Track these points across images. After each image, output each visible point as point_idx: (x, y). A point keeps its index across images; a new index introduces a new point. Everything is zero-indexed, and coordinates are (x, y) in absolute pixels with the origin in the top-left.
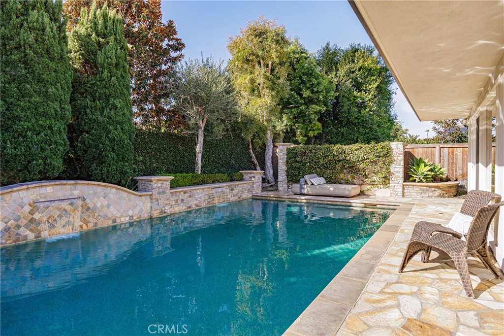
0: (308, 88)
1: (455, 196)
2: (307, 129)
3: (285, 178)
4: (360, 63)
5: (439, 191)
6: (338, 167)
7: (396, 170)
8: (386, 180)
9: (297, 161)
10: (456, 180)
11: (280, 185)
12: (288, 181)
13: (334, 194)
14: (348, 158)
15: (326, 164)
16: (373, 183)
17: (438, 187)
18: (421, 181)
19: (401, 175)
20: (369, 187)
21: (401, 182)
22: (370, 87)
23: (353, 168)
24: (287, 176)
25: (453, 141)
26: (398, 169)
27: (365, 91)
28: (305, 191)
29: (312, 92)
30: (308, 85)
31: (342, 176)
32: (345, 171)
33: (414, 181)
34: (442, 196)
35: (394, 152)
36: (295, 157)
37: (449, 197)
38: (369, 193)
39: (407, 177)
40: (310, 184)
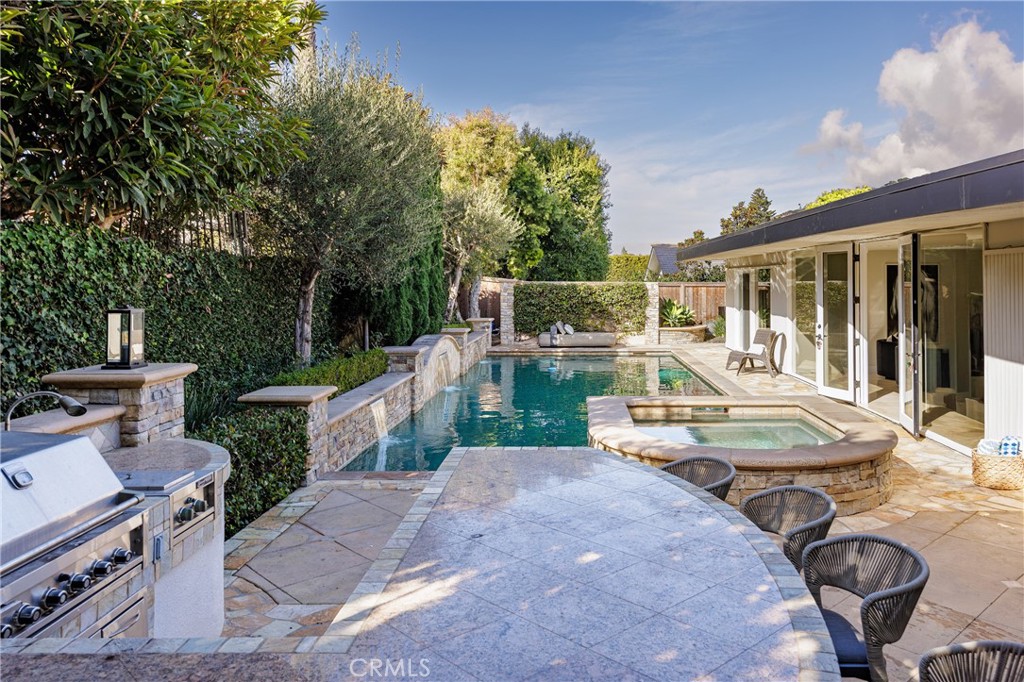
0: (529, 202)
1: (705, 340)
2: (523, 257)
3: (512, 327)
4: (581, 167)
5: (692, 336)
6: (586, 311)
7: (652, 313)
8: (641, 326)
9: (530, 304)
10: (701, 324)
11: (503, 336)
12: (516, 330)
13: (594, 344)
14: (599, 300)
15: (571, 307)
16: (626, 330)
17: (691, 332)
18: (675, 326)
19: (657, 319)
20: (621, 334)
21: (657, 328)
22: (592, 199)
23: (602, 313)
24: (516, 325)
25: (696, 280)
26: (653, 312)
27: (584, 204)
28: (557, 343)
29: (535, 207)
30: (529, 198)
31: (590, 322)
32: (593, 316)
33: (669, 325)
34: (694, 341)
35: (650, 293)
36: (527, 299)
37: (700, 341)
38: (622, 342)
39: (662, 322)
40: (563, 333)
